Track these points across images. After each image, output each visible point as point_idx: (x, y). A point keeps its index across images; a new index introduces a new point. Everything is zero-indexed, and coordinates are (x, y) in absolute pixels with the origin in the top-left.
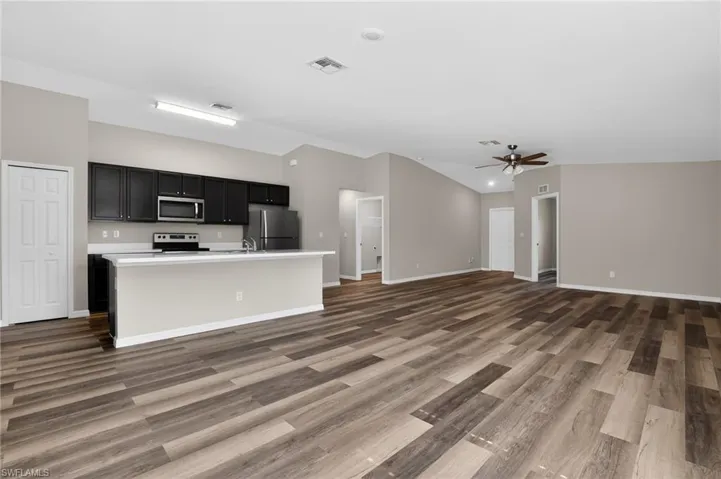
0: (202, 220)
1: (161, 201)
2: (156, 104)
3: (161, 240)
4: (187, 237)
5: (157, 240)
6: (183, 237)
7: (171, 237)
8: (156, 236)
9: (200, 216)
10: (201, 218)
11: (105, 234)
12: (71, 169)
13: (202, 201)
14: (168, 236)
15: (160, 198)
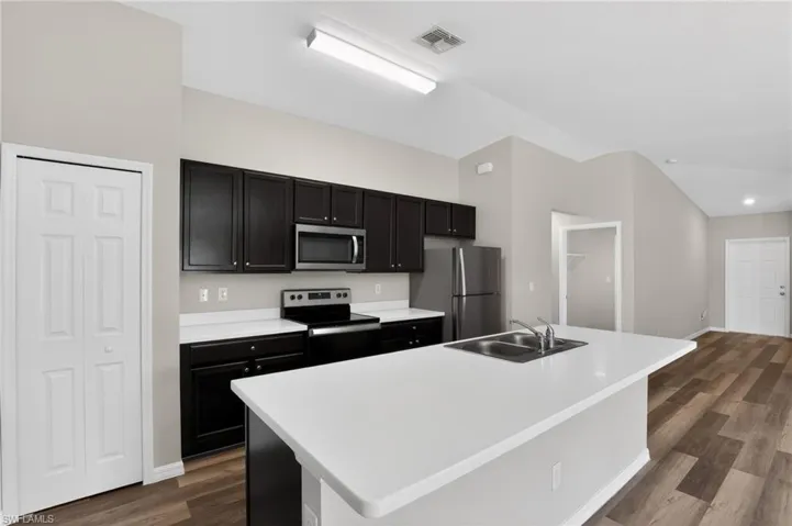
0: (363, 266)
1: (301, 234)
2: (311, 38)
3: (296, 303)
4: (333, 294)
5: (289, 303)
6: (327, 296)
7: (311, 296)
8: (287, 295)
9: (360, 261)
10: (362, 262)
11: (205, 295)
12: (148, 168)
13: (363, 232)
14: (305, 295)
15: (300, 228)
